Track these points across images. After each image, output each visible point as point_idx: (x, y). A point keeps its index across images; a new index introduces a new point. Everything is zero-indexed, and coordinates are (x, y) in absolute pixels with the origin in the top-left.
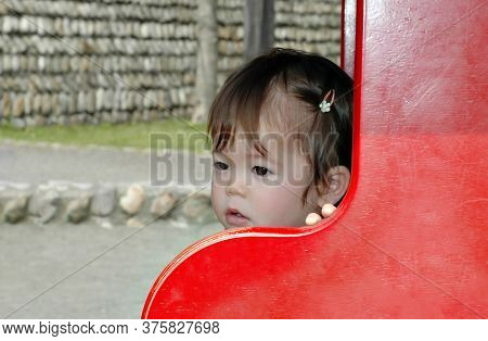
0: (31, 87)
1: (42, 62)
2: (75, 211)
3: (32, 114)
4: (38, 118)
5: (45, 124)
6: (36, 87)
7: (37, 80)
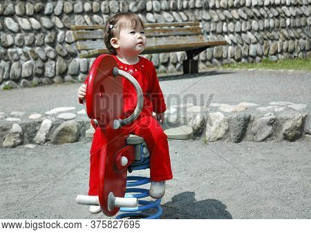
0: (281, 36)
1: (288, 21)
2: (290, 130)
3: (281, 52)
4: (285, 54)
5: (290, 58)
6: (285, 36)
7: (285, 32)
